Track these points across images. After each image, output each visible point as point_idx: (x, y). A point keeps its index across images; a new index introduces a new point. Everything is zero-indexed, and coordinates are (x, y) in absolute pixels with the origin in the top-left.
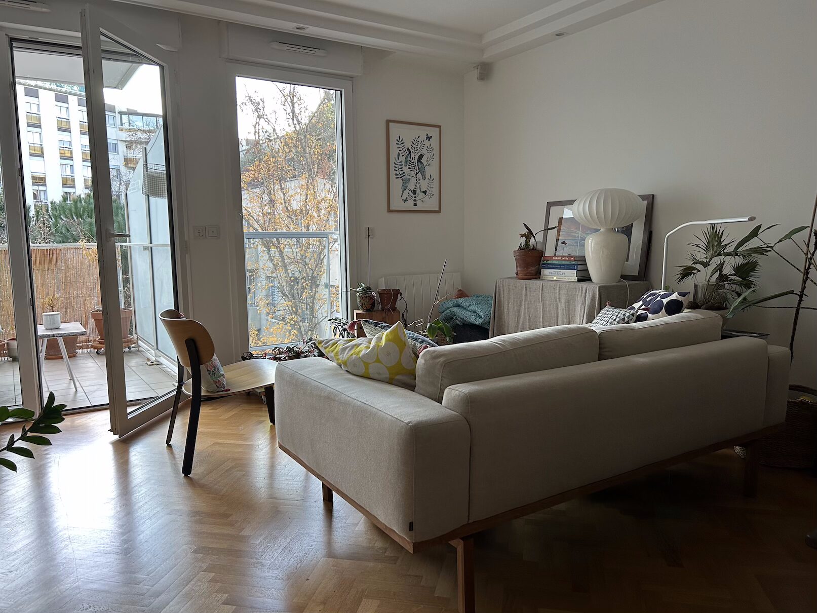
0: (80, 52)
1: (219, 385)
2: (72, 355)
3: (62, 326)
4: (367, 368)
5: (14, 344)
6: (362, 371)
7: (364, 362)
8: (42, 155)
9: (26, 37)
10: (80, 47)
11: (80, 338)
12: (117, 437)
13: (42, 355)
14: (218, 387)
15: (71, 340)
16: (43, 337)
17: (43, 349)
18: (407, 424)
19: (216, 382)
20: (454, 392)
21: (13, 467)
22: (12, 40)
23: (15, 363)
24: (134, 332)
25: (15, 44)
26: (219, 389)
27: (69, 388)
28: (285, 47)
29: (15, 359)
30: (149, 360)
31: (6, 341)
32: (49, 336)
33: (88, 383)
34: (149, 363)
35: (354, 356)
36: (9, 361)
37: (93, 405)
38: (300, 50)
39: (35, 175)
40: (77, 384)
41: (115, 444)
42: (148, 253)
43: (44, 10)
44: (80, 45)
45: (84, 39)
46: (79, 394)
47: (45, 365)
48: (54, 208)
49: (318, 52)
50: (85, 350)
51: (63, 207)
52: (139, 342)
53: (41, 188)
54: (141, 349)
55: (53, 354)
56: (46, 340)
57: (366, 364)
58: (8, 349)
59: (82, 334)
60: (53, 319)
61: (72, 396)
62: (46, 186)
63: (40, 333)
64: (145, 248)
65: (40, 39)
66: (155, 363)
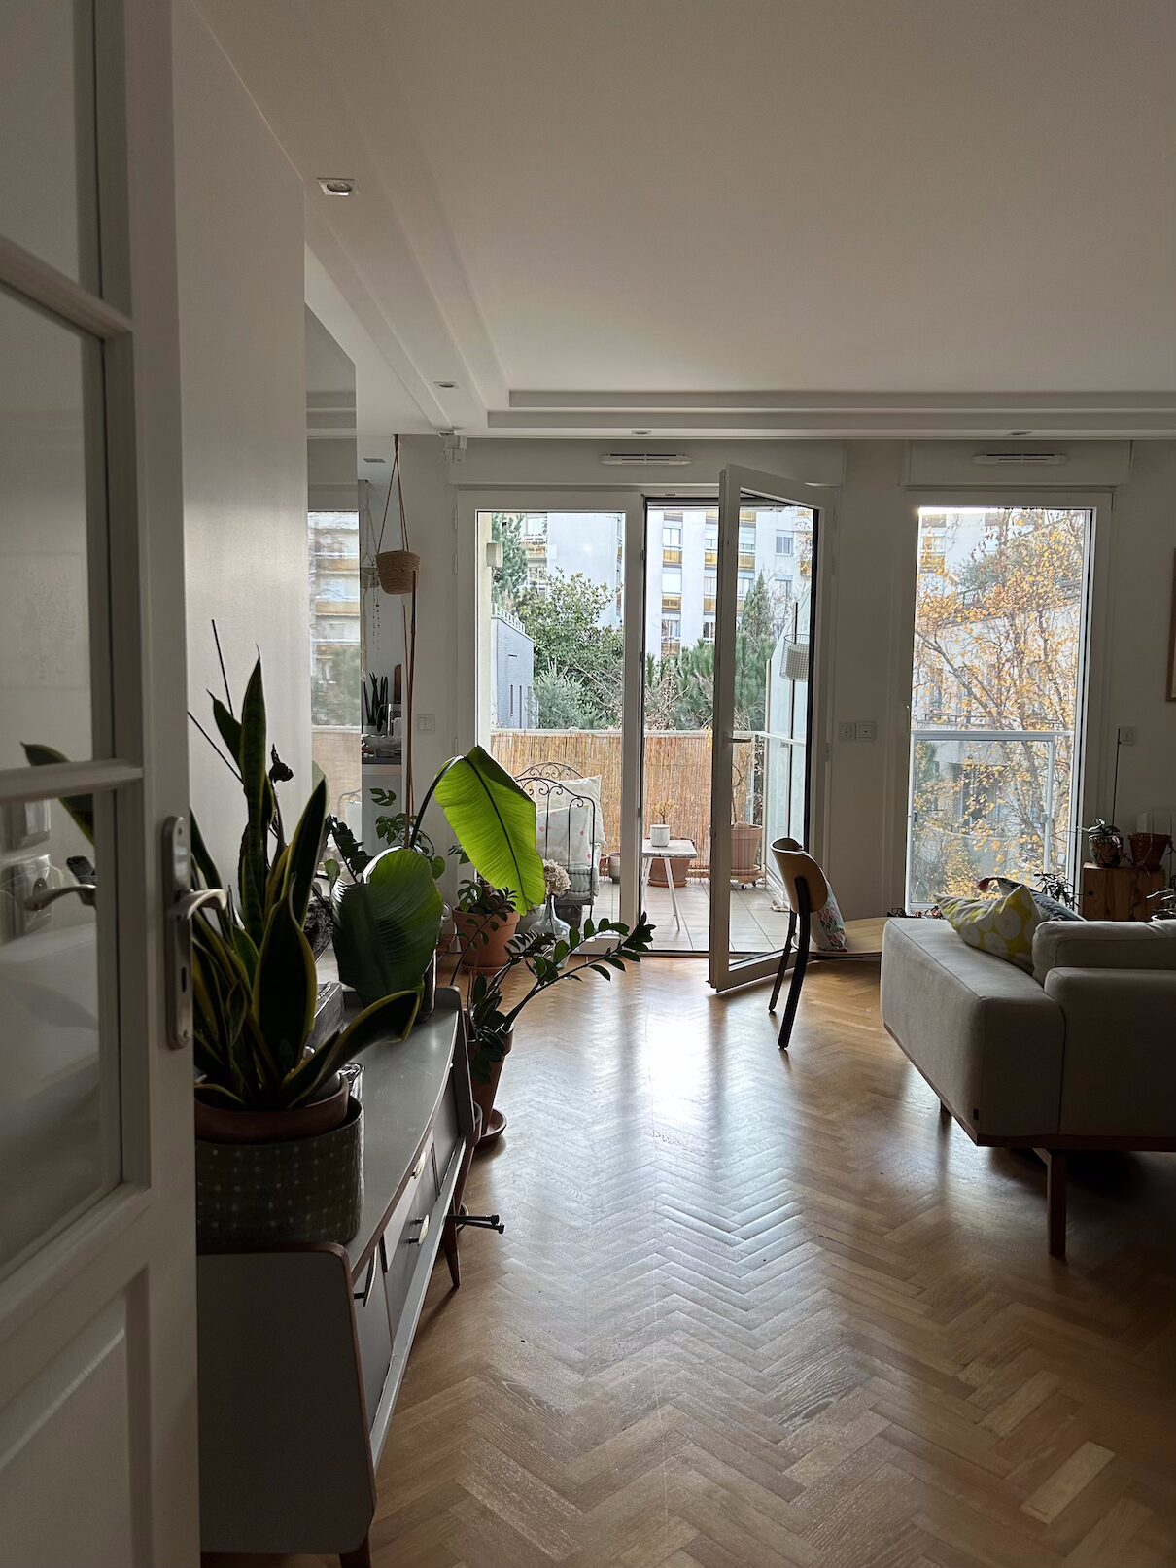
0: (717, 503)
1: (834, 941)
2: (680, 884)
3: (671, 843)
4: (982, 938)
5: (617, 861)
6: (976, 942)
7: (979, 930)
8: (678, 565)
9: (663, 495)
10: (716, 499)
11: (692, 862)
12: (714, 991)
13: (646, 879)
14: (833, 945)
15: (681, 864)
16: (649, 855)
17: (646, 869)
18: (980, 998)
19: (830, 938)
20: (1055, 975)
21: (607, 975)
22: (648, 498)
23: (615, 886)
24: (763, 862)
25: (649, 503)
26: (833, 948)
27: (671, 926)
28: (995, 460)
29: (616, 881)
30: (775, 903)
31: (608, 856)
32: (655, 855)
33: (694, 923)
34: (775, 908)
35: (968, 921)
36: (609, 882)
37: (695, 949)
38: (1022, 461)
39: (668, 597)
40: (681, 922)
41: (711, 999)
42: (787, 750)
43: (684, 463)
44: (717, 495)
45: (722, 488)
46: (681, 935)
47: (646, 890)
48: (686, 659)
49: (1049, 460)
50: (698, 879)
51: (697, 657)
52: (768, 876)
53: (673, 617)
54: (768, 887)
55: (658, 881)
56: (651, 859)
57: (981, 933)
58: (610, 867)
59: (693, 857)
60: (662, 834)
61: (674, 935)
62: (680, 613)
63: (645, 850)
64: (784, 745)
65: (678, 495)
66: (782, 909)
